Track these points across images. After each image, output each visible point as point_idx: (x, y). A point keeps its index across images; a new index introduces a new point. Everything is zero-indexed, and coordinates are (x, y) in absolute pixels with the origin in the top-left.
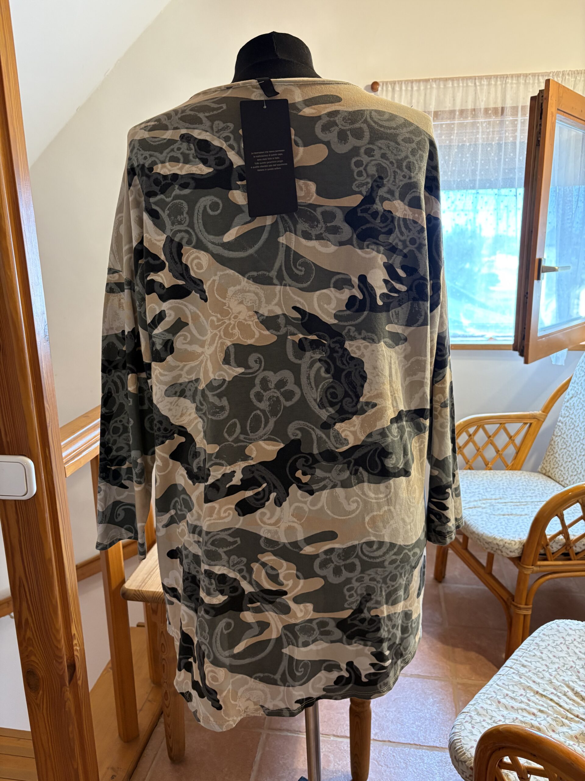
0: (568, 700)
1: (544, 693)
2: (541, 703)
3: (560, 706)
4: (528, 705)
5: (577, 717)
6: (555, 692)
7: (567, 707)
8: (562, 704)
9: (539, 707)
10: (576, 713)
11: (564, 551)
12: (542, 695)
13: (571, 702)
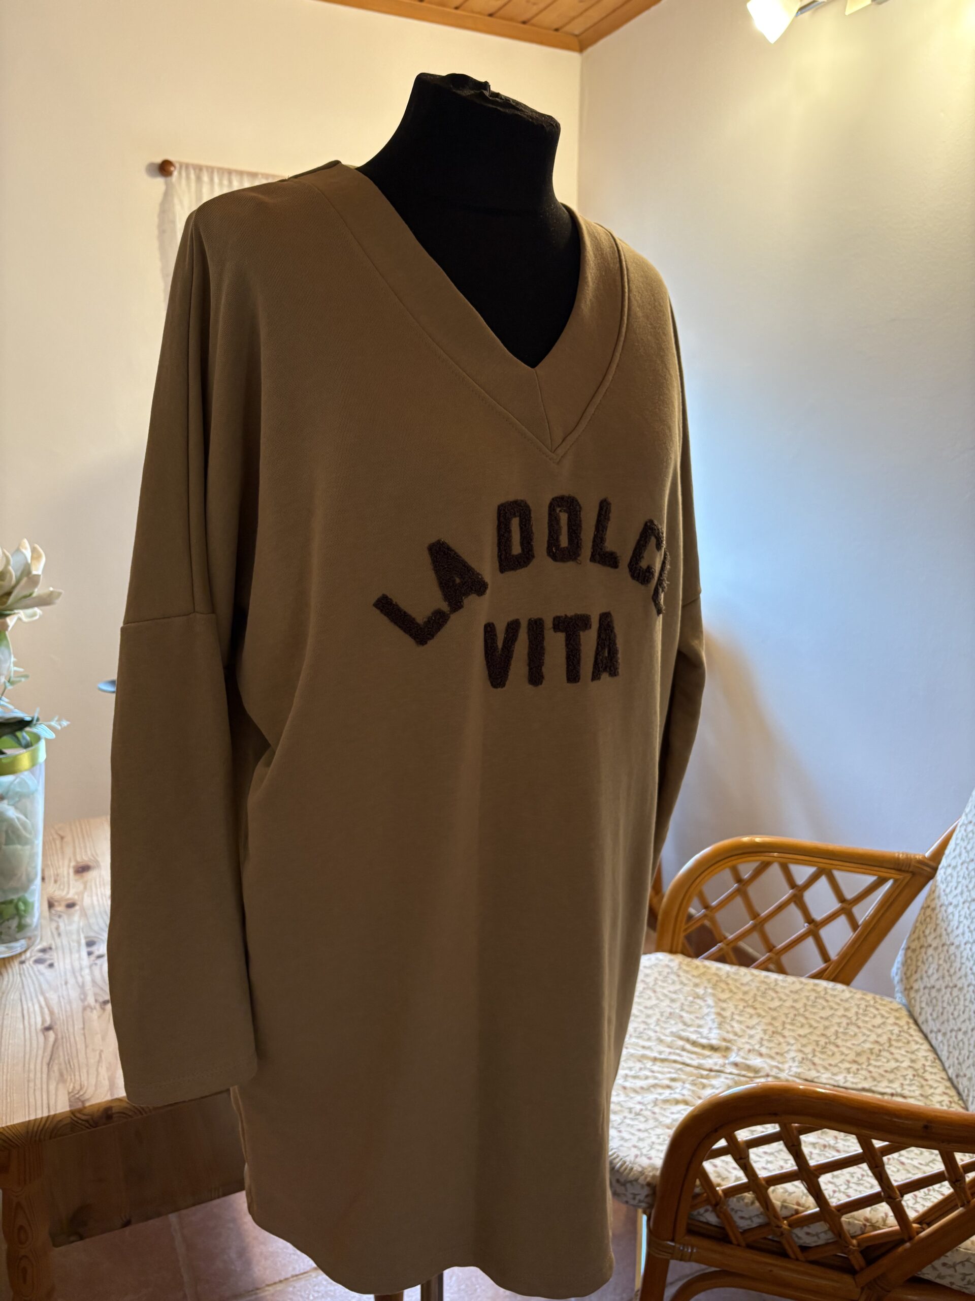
0: (689, 1055)
1: (662, 1056)
2: (666, 1070)
3: (688, 1065)
4: (656, 1078)
5: (711, 1070)
6: (672, 1051)
7: (695, 1063)
8: (688, 1061)
9: (669, 1076)
10: (708, 1066)
12: (663, 1060)
13: (693, 1056)
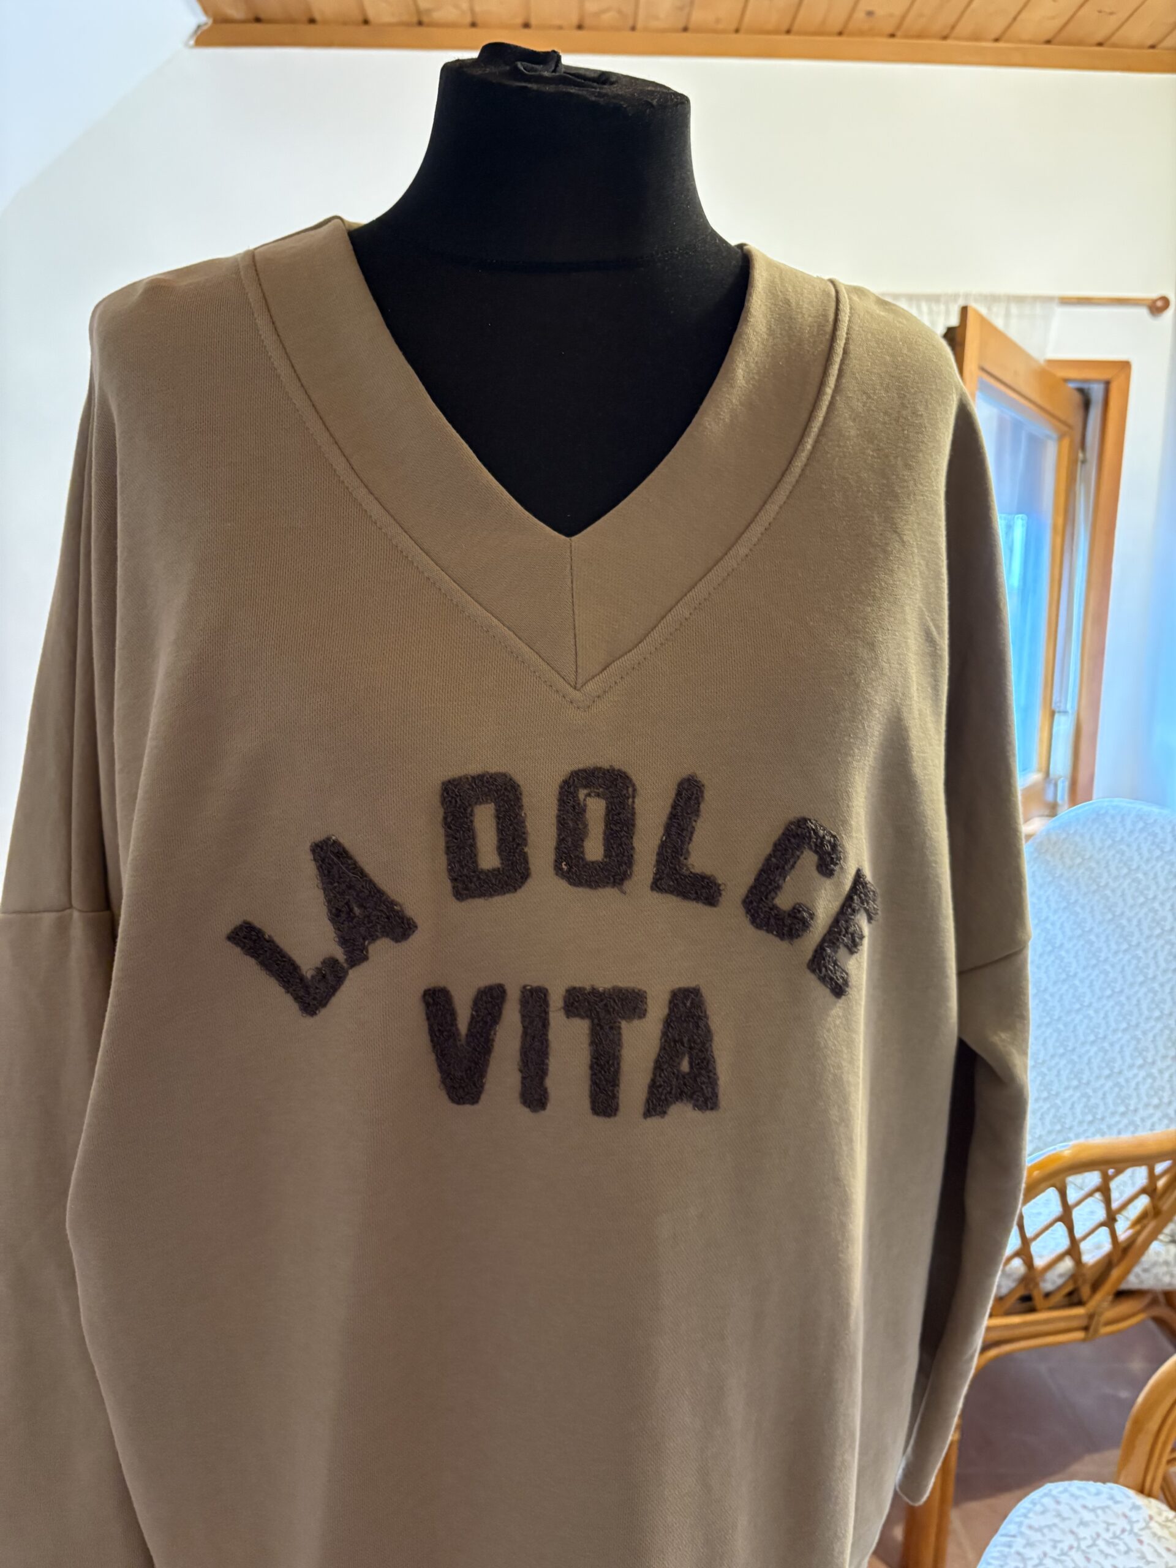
11: (1022, 1292)
